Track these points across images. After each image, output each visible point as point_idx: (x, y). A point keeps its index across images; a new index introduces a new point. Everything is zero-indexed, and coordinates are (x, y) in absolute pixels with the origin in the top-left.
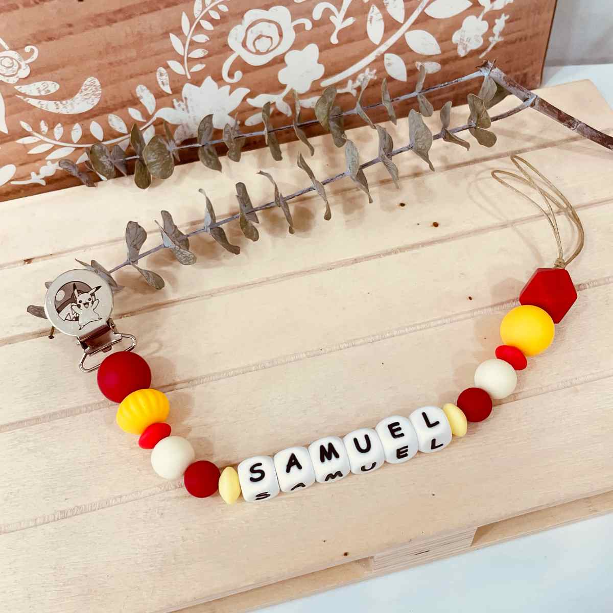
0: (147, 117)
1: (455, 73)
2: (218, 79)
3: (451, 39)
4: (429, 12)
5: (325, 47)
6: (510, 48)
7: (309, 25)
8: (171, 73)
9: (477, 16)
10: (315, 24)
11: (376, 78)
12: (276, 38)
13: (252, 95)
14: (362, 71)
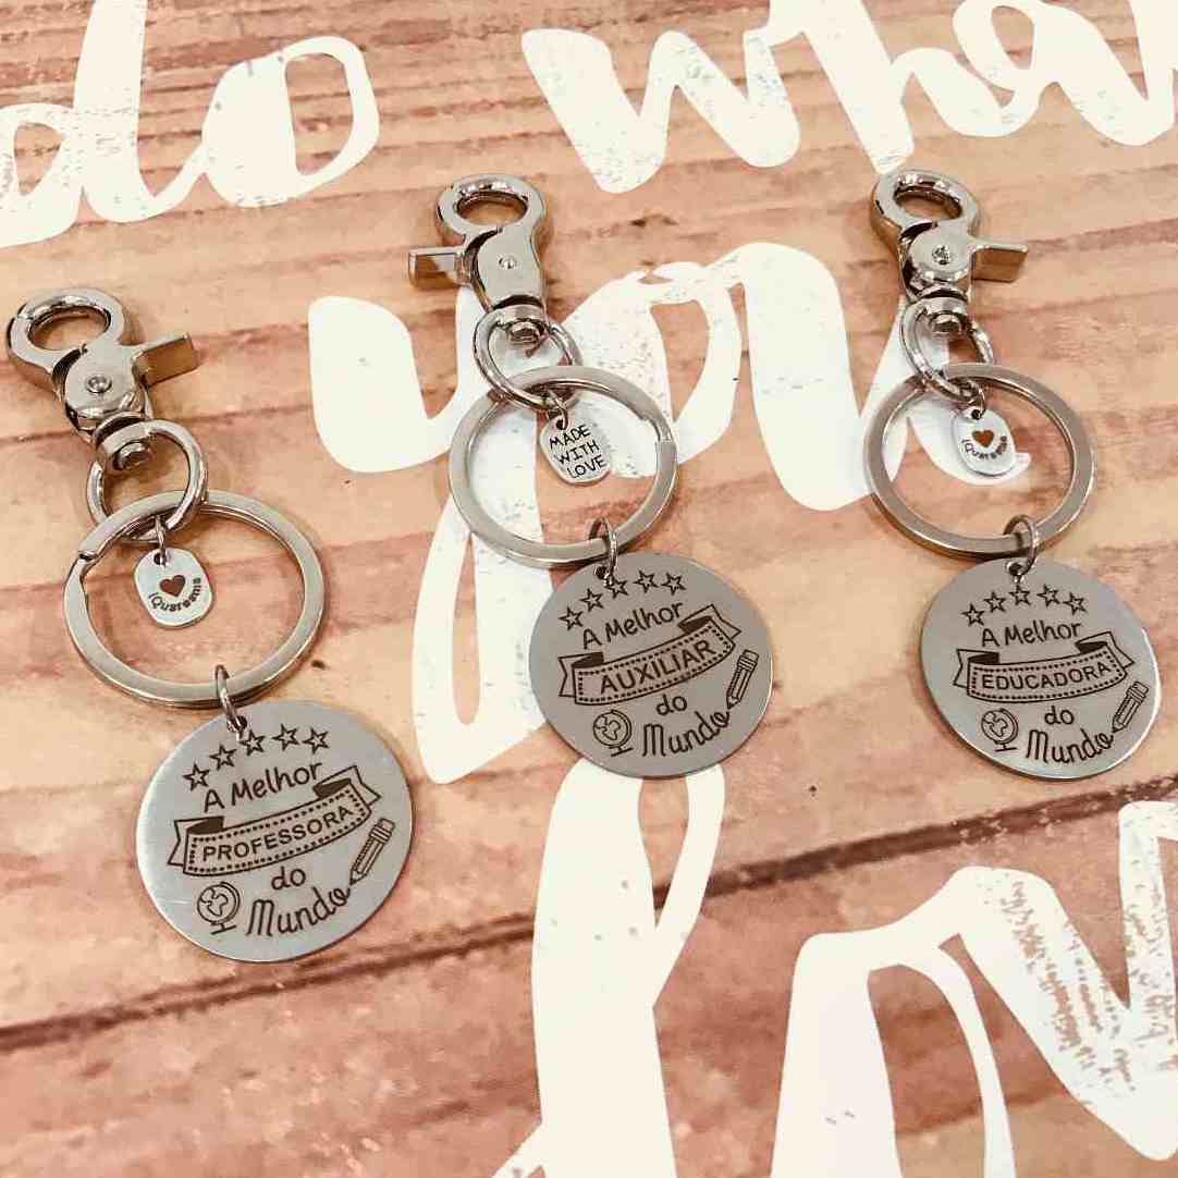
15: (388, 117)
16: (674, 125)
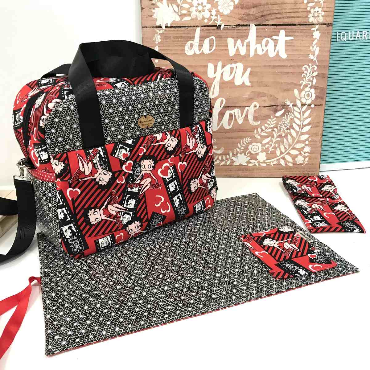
0: (230, 158)
1: (296, 168)
2: (245, 154)
3: (295, 159)
4: (290, 152)
5: (267, 154)
6: (310, 165)
7: (264, 148)
8: (237, 150)
9: (301, 156)
10: (266, 148)
11: (277, 163)
12: (258, 149)
13: (251, 159)
14: (275, 161)
15: (216, 46)
16: (237, 50)
